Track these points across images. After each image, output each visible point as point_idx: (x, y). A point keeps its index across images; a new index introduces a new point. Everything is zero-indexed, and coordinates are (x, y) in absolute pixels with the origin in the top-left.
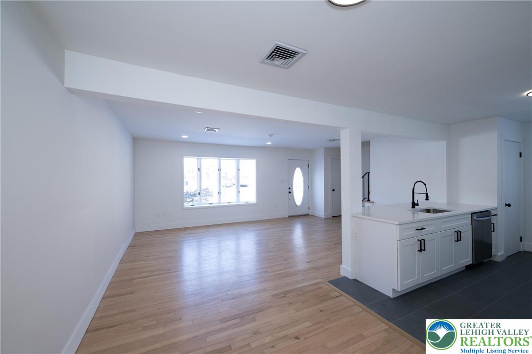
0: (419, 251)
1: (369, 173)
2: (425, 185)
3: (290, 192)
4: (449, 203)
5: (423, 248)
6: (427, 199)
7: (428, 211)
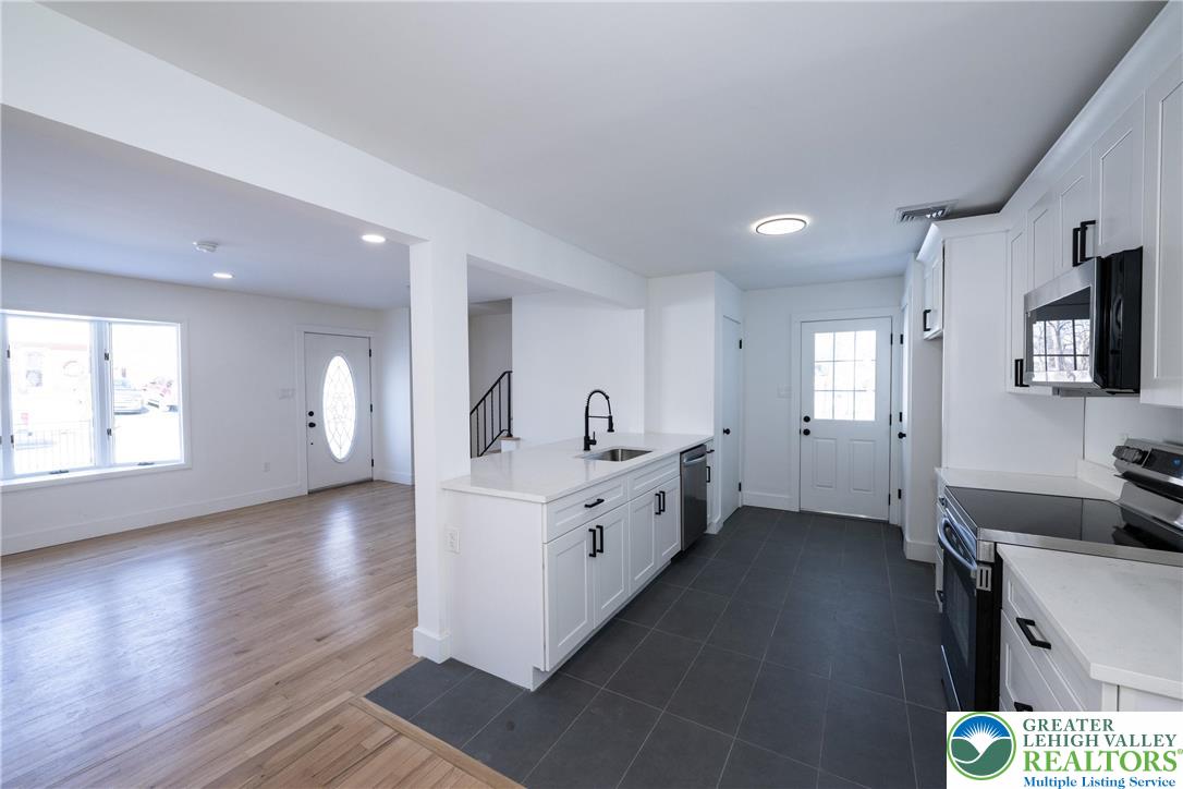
0: (590, 555)
1: (510, 373)
2: (607, 398)
3: (312, 425)
4: (648, 433)
5: (598, 547)
6: (611, 429)
7: (613, 455)
